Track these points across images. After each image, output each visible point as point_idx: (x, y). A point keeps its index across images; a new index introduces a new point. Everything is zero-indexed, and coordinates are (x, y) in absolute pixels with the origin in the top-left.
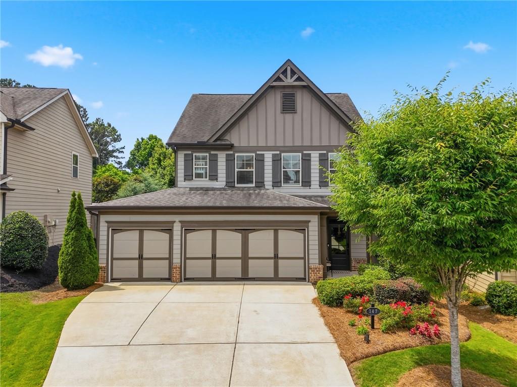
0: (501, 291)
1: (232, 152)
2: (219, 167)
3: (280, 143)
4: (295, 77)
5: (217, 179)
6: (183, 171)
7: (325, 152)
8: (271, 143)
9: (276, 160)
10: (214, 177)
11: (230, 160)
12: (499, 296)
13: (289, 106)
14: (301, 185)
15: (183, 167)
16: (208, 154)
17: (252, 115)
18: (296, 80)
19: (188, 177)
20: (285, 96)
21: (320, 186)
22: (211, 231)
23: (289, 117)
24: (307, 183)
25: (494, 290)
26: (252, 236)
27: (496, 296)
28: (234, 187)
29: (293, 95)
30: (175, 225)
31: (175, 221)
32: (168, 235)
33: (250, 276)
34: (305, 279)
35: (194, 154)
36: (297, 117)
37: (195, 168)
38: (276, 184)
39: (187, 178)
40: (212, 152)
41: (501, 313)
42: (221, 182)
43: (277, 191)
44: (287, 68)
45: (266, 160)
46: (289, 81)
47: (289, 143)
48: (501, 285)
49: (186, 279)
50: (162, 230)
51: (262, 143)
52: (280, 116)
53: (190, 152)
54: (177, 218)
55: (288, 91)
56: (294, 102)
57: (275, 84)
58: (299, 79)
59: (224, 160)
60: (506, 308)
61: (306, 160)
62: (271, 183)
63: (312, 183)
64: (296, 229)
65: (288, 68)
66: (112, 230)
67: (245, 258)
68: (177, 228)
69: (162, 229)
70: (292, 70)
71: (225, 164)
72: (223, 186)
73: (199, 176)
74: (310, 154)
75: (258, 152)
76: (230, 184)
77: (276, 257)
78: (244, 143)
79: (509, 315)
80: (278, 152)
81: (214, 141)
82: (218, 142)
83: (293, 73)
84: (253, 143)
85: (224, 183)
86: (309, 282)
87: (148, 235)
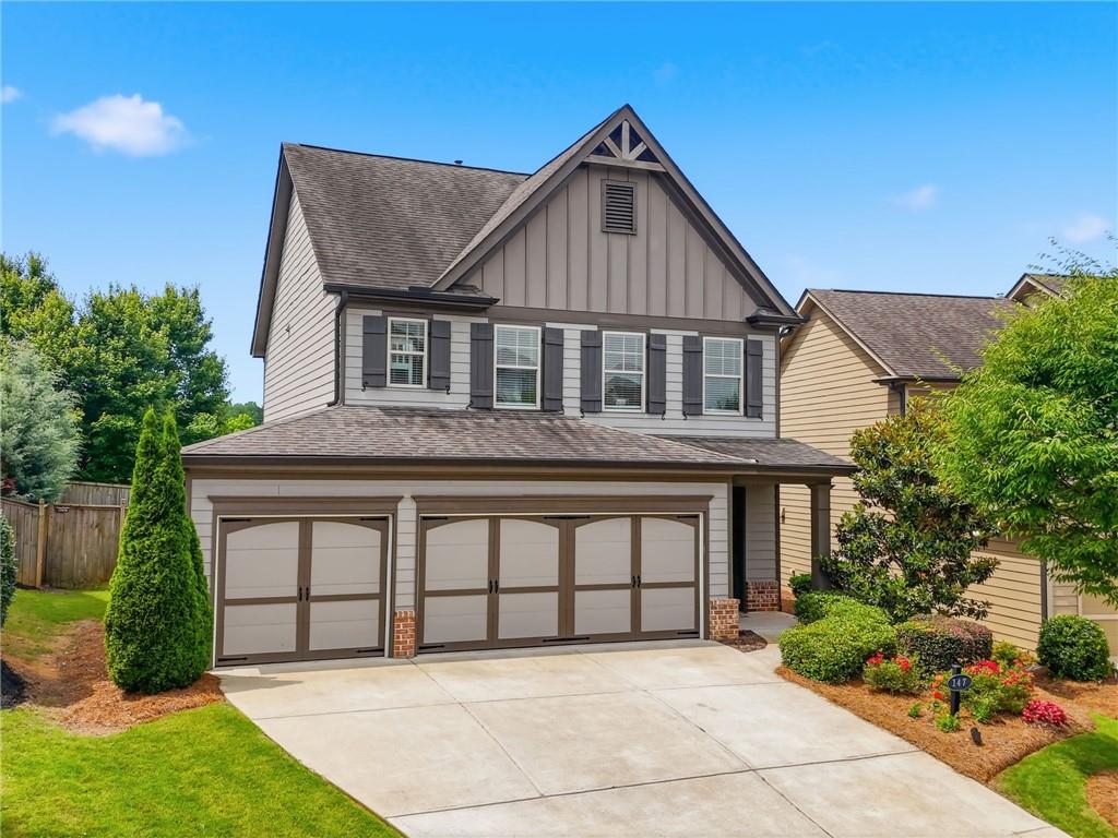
0: (1074, 635)
1: (485, 321)
2: (453, 357)
3: (599, 306)
4: (640, 149)
5: (448, 388)
6: (359, 362)
7: (695, 334)
8: (578, 305)
9: (591, 347)
10: (440, 382)
11: (481, 341)
12: (1072, 645)
13: (619, 218)
14: (644, 410)
15: (360, 352)
16: (426, 322)
17: (536, 230)
18: (641, 158)
19: (373, 379)
20: (612, 192)
21: (684, 414)
22: (487, 521)
23: (619, 243)
24: (657, 407)
25: (1060, 633)
26: (582, 533)
27: (1065, 644)
28: (490, 409)
29: (630, 192)
30: (400, 505)
31: (402, 497)
32: (379, 533)
33: (578, 632)
34: (697, 633)
35: (390, 319)
36: (638, 244)
37: (394, 356)
38: (590, 404)
39: (370, 380)
40: (437, 317)
41: (1074, 679)
42: (458, 397)
43: (589, 421)
44: (620, 126)
45: (567, 344)
46: (627, 156)
47: (619, 308)
48: (1072, 622)
49: (423, 648)
50: (363, 521)
51: (557, 303)
52: (599, 240)
53: (378, 313)
54: (407, 489)
55: (619, 180)
56: (631, 207)
57: (594, 159)
58: (647, 156)
59: (467, 338)
60: (1084, 668)
61: (656, 350)
62: (577, 403)
63: (669, 405)
64: (679, 517)
65: (624, 127)
66: (224, 520)
67: (567, 588)
68: (407, 514)
69: (362, 519)
70: (632, 131)
71: (467, 348)
72: (464, 407)
73: (400, 376)
74: (664, 336)
75: (548, 325)
76: (481, 402)
77: (636, 583)
78: (514, 300)
79: (1088, 680)
80: (595, 328)
81: (447, 290)
82: (458, 293)
83: (635, 140)
84: (537, 302)
85: (467, 399)
86: (707, 638)
87: (323, 534)
